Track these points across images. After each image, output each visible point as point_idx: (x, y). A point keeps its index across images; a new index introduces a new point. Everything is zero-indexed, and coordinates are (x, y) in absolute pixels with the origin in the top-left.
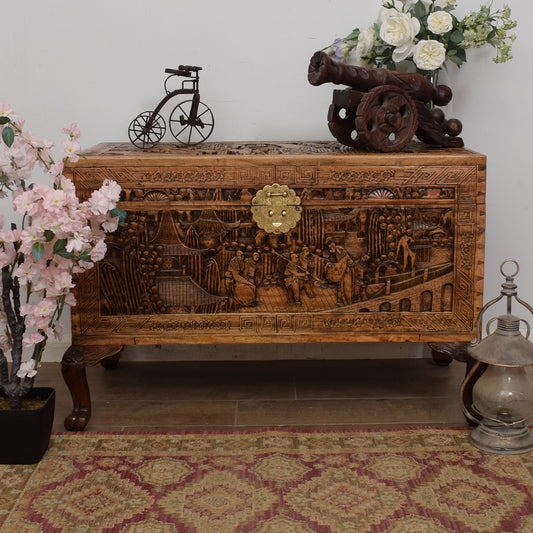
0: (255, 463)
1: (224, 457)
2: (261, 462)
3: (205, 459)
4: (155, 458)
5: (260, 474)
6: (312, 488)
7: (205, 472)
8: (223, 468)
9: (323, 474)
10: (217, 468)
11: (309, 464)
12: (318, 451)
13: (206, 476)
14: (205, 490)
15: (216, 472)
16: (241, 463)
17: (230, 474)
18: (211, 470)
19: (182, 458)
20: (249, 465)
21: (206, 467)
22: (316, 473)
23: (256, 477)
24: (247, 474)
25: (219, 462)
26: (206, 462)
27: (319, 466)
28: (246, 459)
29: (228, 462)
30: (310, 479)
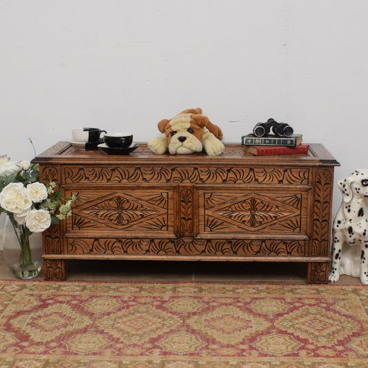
0: (201, 349)
1: (228, 355)
2: (196, 350)
3: (244, 354)
4: (288, 355)
5: (197, 340)
6: (159, 330)
7: (243, 343)
8: (228, 346)
9: (147, 340)
10: (232, 346)
11: (155, 347)
12: (144, 358)
13: (240, 340)
14: (240, 331)
15: (233, 343)
16: (213, 350)
17: (222, 341)
18: (237, 344)
19: (265, 355)
20: (207, 348)
21: (242, 347)
22: (153, 341)
23: (201, 339)
24: (208, 341)
25: (232, 351)
26: (243, 350)
27: (149, 346)
28: (209, 353)
29: (225, 351)
30: (159, 336)
